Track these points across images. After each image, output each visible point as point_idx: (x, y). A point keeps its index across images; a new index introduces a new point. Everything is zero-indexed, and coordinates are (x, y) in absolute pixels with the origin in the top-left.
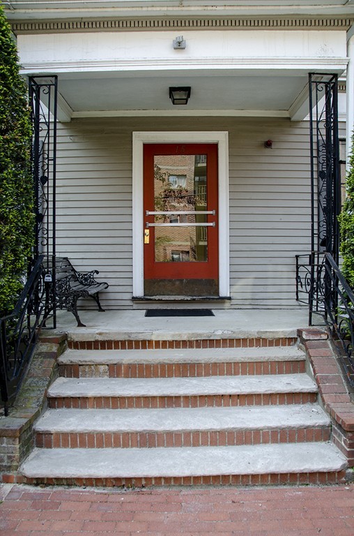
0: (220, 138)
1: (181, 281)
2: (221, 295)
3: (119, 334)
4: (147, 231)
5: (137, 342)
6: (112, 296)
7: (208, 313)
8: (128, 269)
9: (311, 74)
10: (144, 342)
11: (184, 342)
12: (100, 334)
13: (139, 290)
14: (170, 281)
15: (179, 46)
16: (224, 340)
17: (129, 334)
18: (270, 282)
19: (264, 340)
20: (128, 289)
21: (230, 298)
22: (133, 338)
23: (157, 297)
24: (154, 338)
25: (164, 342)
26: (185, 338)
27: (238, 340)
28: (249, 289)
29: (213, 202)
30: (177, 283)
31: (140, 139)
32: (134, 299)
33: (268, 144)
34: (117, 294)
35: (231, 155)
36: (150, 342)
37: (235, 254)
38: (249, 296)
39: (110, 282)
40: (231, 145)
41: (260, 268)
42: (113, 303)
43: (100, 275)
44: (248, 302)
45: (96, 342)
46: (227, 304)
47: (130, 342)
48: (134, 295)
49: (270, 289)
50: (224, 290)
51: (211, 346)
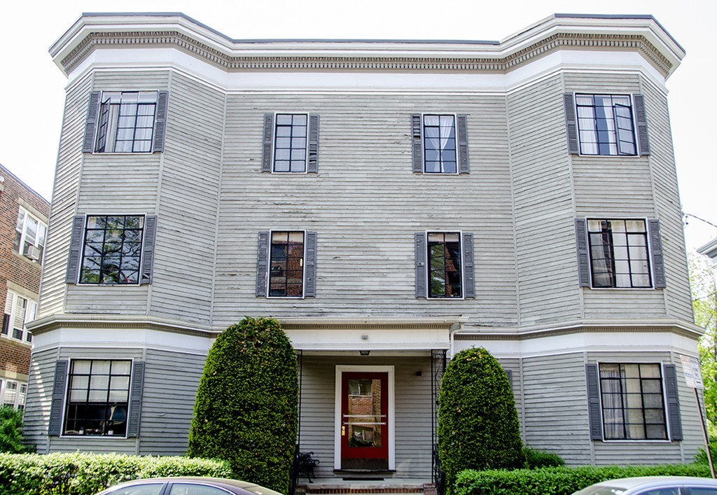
0: (390, 369)
1: (365, 460)
2: (390, 469)
3: (333, 485)
4: (344, 428)
5: (342, 490)
6: (321, 469)
7: (382, 479)
8: (331, 451)
9: (432, 350)
10: (346, 490)
11: (366, 490)
12: (323, 485)
13: (338, 466)
14: (358, 459)
15: (365, 338)
16: (386, 489)
17: (338, 486)
18: (420, 461)
19: (407, 489)
20: (331, 464)
21: (395, 471)
22: (340, 487)
23: (349, 470)
24: (351, 488)
25: (356, 490)
26: (366, 488)
27: (394, 489)
28: (408, 465)
29: (385, 410)
30: (362, 461)
31: (340, 370)
32: (335, 471)
33: (419, 374)
34: (324, 468)
35: (396, 381)
36: (349, 490)
37: (398, 443)
38: (407, 470)
39: (321, 460)
40: (396, 374)
41: (414, 452)
42: (321, 473)
43: (315, 455)
44: (406, 474)
45: (322, 489)
46: (394, 475)
47: (339, 490)
48: (335, 468)
49: (421, 465)
50: (391, 466)
51: (380, 492)
